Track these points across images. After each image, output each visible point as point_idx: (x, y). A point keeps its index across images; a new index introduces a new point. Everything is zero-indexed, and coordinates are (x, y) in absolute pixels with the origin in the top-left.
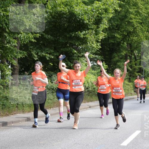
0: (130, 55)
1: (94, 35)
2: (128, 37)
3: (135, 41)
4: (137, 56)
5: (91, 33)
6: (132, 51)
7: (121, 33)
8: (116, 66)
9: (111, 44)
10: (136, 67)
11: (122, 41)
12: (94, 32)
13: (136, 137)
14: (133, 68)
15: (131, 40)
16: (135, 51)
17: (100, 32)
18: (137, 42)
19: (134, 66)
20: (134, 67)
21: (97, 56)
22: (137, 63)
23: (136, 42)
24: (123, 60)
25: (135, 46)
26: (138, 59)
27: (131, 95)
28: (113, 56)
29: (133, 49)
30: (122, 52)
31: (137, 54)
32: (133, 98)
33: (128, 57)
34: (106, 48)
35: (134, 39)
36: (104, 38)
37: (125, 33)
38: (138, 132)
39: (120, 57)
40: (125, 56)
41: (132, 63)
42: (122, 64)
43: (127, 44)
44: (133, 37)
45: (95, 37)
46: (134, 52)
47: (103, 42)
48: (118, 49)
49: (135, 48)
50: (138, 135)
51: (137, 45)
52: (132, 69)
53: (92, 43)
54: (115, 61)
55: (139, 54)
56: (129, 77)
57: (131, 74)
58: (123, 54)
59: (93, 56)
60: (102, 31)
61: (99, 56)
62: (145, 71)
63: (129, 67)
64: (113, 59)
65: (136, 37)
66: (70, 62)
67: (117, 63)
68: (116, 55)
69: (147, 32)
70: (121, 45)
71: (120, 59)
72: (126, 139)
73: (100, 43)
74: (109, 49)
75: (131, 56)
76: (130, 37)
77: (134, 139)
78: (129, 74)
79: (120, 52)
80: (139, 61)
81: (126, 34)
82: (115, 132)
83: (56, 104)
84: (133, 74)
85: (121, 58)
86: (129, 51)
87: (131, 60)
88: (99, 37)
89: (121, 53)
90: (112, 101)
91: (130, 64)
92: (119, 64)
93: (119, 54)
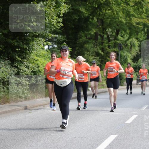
0: (102, 34)
1: (55, 8)
2: (98, 10)
3: (108, 15)
4: (111, 35)
5: (51, 4)
6: (104, 29)
7: (89, 4)
8: (83, 49)
9: (77, 20)
10: (110, 50)
11: (90, 15)
12: (54, 4)
13: (109, 144)
14: (105, 51)
15: (102, 14)
16: (109, 30)
17: (62, 4)
18: (111, 17)
19: (107, 49)
20: (107, 51)
21: (57, 36)
22: (111, 45)
23: (109, 17)
24: (92, 41)
25: (108, 23)
26: (112, 40)
27: (102, 87)
28: (79, 35)
29: (105, 25)
30: (91, 30)
31: (111, 33)
32: (106, 92)
33: (99, 37)
34: (69, 25)
35: (107, 13)
36: (67, 11)
37: (94, 6)
38: (112, 138)
39: (89, 36)
40: (95, 35)
41: (104, 45)
42: (90, 46)
43: (98, 19)
44: (106, 10)
45: (55, 11)
46: (107, 30)
47: (65, 17)
48: (85, 26)
49: (108, 25)
50: (112, 141)
51: (110, 21)
52: (103, 52)
53: (52, 18)
54: (82, 42)
55: (113, 33)
56: (100, 63)
57: (103, 59)
58: (92, 33)
59: (52, 35)
60: (65, 3)
61: (60, 36)
62: (121, 55)
63: (100, 50)
64: (79, 40)
65: (109, 10)
66: (23, 43)
67: (84, 45)
68: (83, 35)
69: (125, 4)
70: (90, 22)
71: (88, 40)
72: (98, 146)
73: (61, 19)
74: (73, 27)
75: (103, 36)
76: (102, 11)
77: (107, 147)
78: (101, 60)
79: (88, 30)
80: (113, 42)
81: (96, 7)
82: (82, 138)
83: (2, 100)
84: (106, 59)
85: (90, 39)
86: (100, 28)
87: (103, 41)
88: (60, 11)
89: (90, 32)
90: (76, 96)
91: (102, 47)
92: (86, 46)
93: (86, 33)
